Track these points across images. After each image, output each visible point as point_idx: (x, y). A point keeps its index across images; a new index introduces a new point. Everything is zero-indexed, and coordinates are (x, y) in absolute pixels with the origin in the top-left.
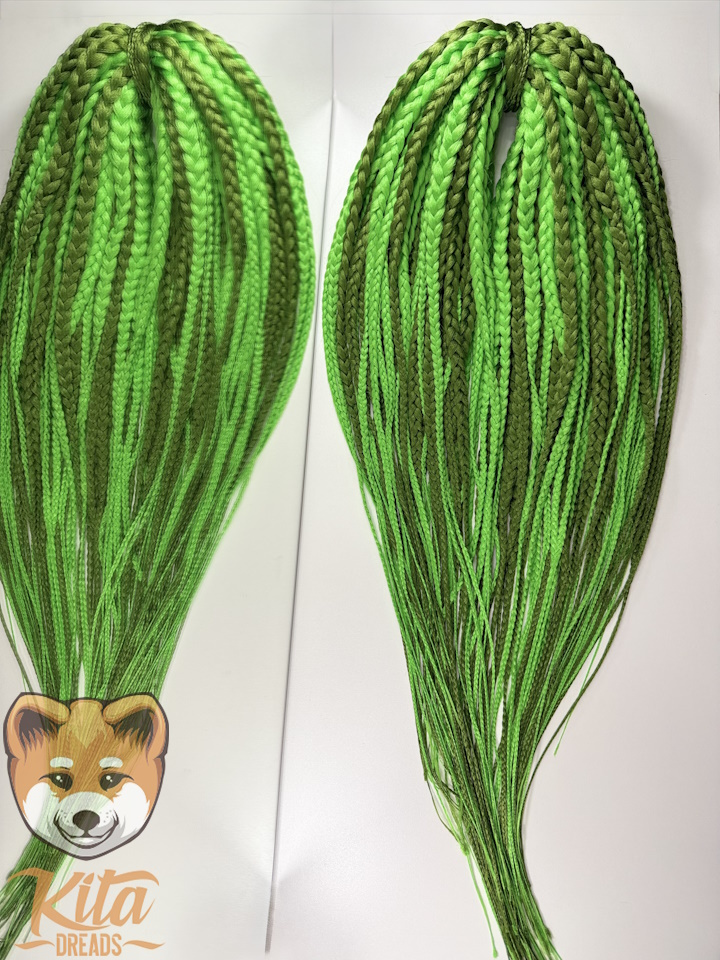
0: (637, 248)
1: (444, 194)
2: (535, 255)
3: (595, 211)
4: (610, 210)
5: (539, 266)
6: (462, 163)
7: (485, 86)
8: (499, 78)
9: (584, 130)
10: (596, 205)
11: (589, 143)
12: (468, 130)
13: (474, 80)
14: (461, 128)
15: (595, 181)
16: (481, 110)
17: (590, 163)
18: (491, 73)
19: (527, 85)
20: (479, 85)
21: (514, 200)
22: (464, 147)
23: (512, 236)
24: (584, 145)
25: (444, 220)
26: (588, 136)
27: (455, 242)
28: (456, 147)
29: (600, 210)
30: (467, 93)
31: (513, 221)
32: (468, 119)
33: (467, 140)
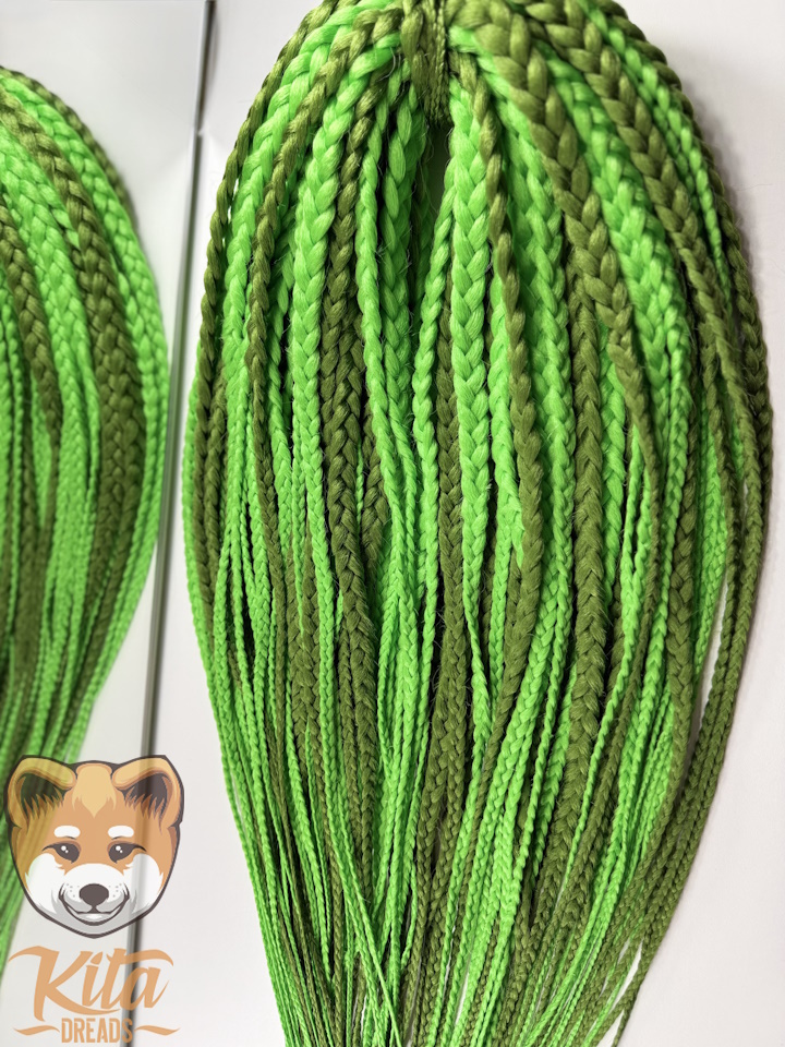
0: (670, 377)
1: (314, 307)
2: (481, 397)
3: (584, 313)
4: (610, 312)
5: (489, 415)
6: (340, 249)
7: (365, 104)
8: (394, 85)
9: (553, 164)
10: (584, 301)
11: (566, 185)
12: (342, 187)
13: (346, 96)
14: (329, 186)
15: (581, 257)
16: (363, 149)
17: (571, 223)
18: (377, 80)
19: (454, 87)
20: (355, 105)
21: (444, 297)
22: (338, 218)
23: (439, 366)
24: (557, 191)
25: (320, 348)
26: (561, 174)
27: (346, 381)
28: (325, 219)
29: (593, 311)
30: (335, 122)
31: (443, 336)
32: (339, 169)
33: (342, 207)
